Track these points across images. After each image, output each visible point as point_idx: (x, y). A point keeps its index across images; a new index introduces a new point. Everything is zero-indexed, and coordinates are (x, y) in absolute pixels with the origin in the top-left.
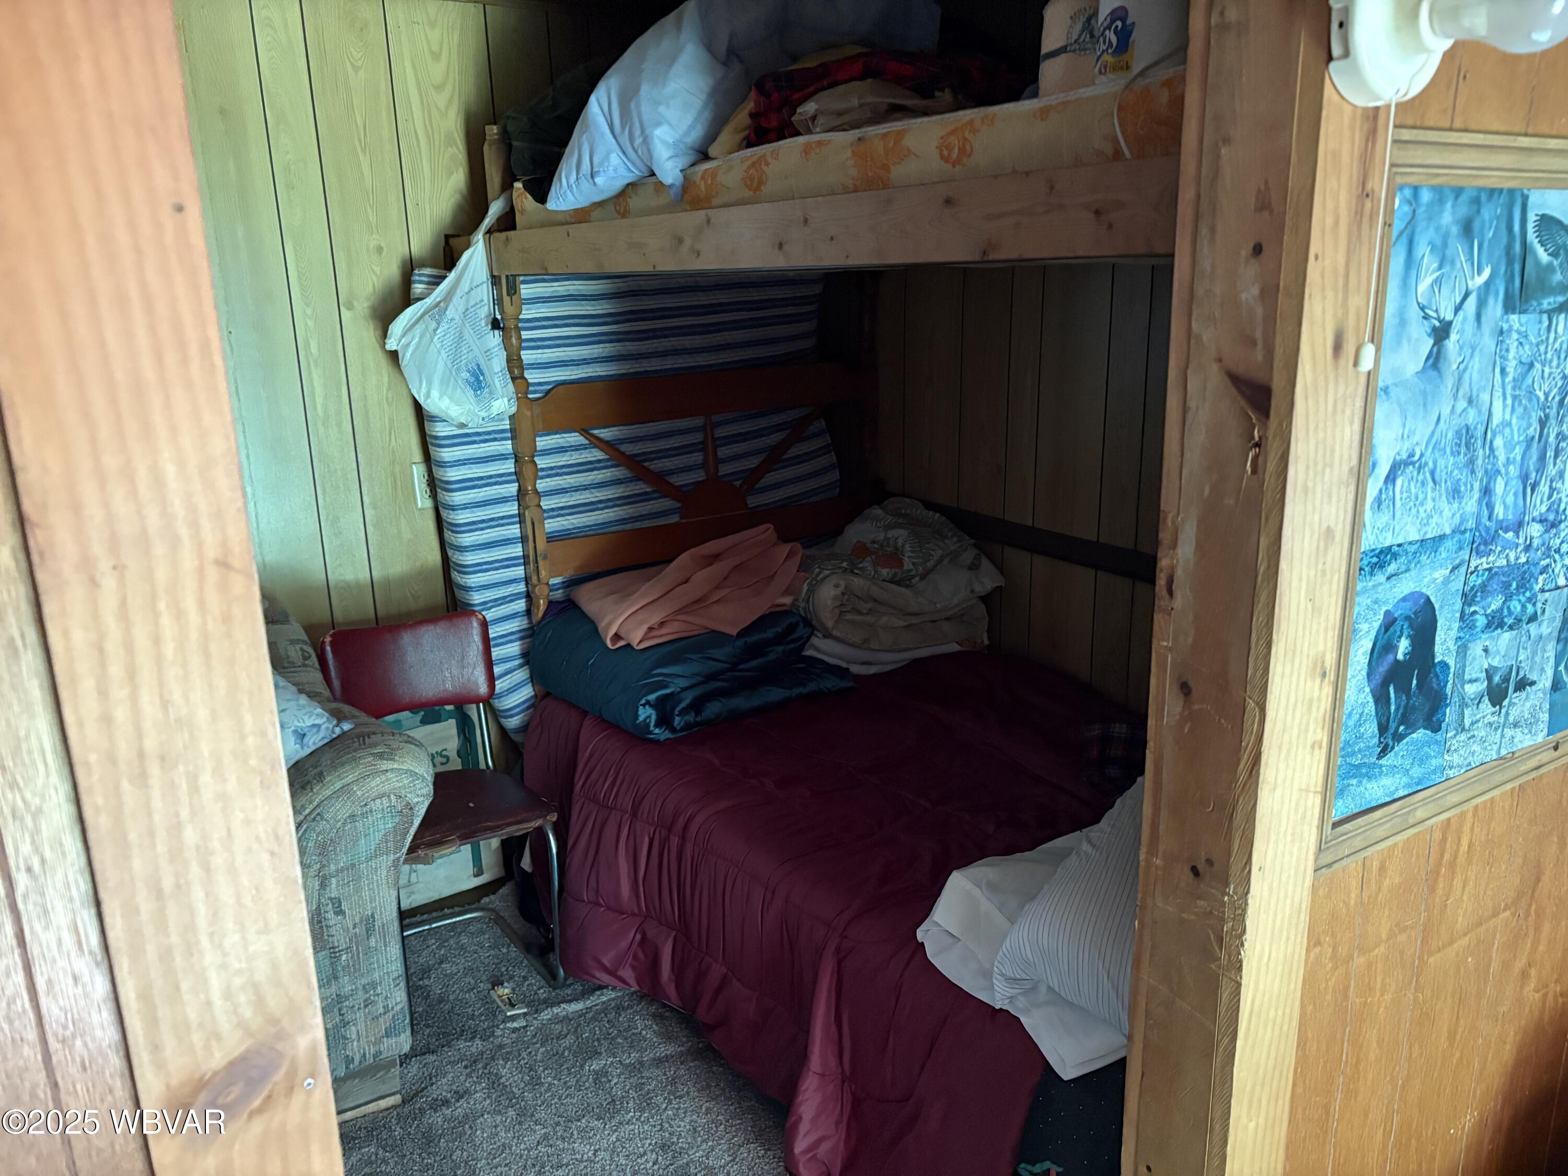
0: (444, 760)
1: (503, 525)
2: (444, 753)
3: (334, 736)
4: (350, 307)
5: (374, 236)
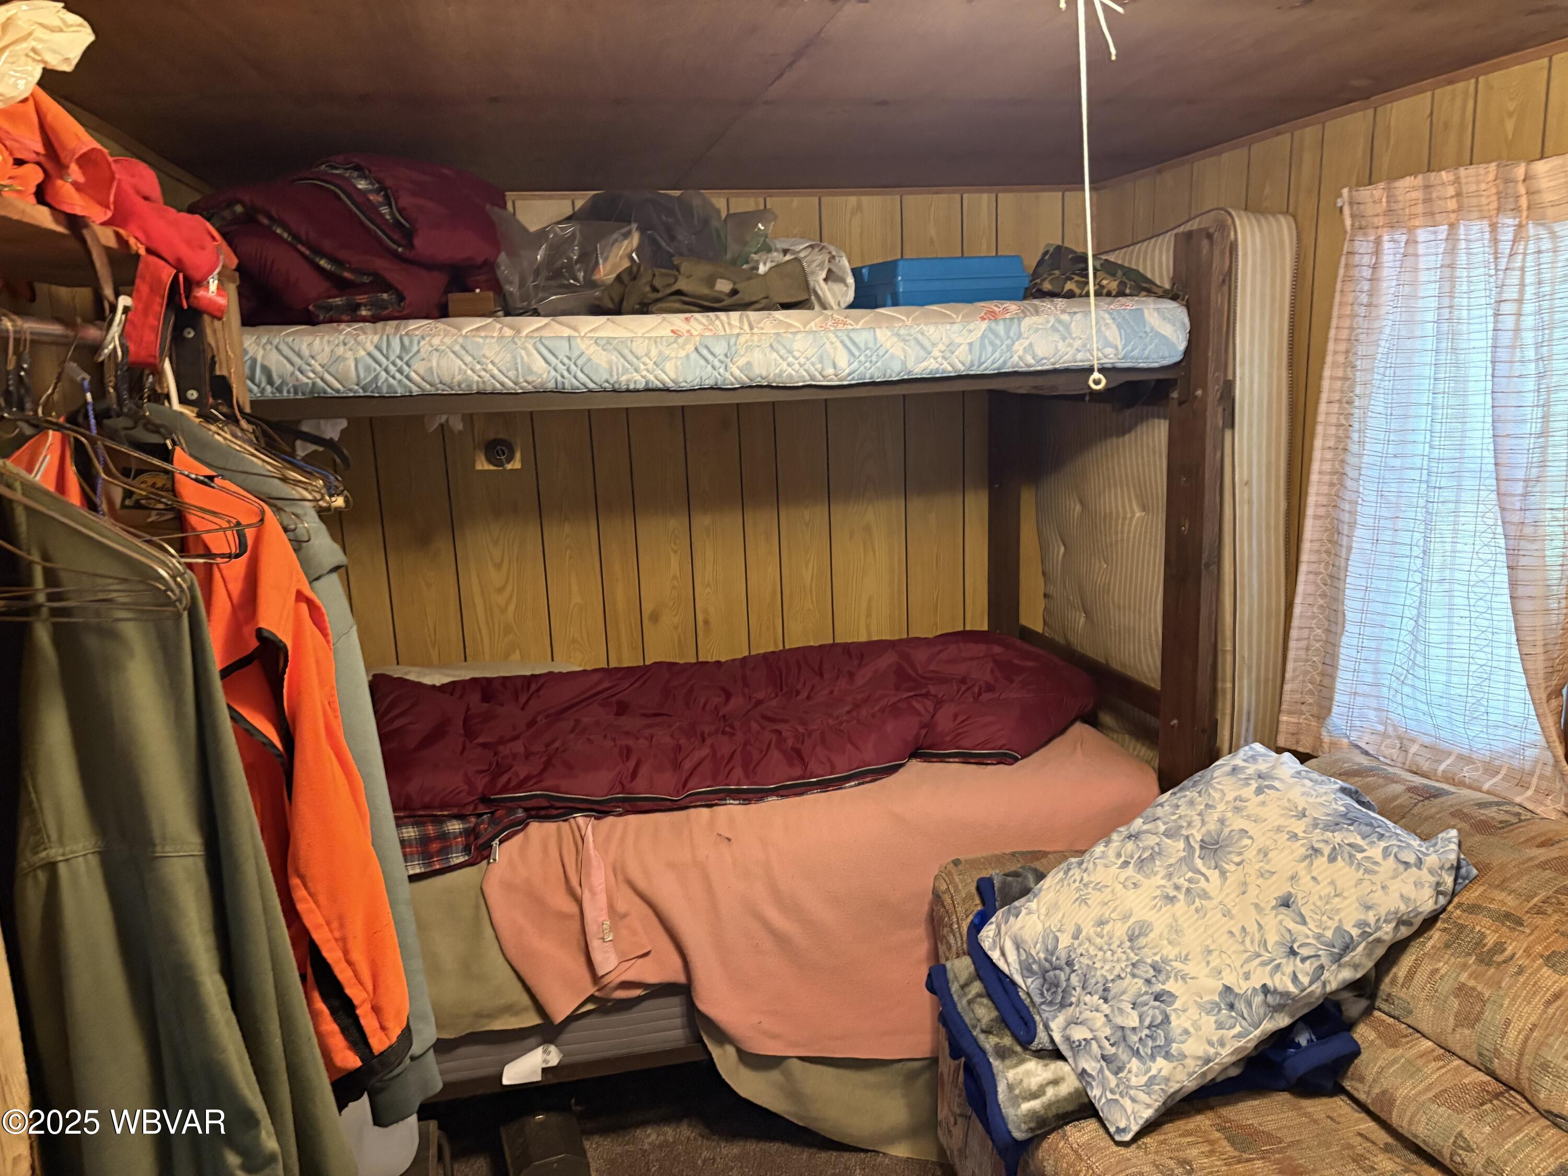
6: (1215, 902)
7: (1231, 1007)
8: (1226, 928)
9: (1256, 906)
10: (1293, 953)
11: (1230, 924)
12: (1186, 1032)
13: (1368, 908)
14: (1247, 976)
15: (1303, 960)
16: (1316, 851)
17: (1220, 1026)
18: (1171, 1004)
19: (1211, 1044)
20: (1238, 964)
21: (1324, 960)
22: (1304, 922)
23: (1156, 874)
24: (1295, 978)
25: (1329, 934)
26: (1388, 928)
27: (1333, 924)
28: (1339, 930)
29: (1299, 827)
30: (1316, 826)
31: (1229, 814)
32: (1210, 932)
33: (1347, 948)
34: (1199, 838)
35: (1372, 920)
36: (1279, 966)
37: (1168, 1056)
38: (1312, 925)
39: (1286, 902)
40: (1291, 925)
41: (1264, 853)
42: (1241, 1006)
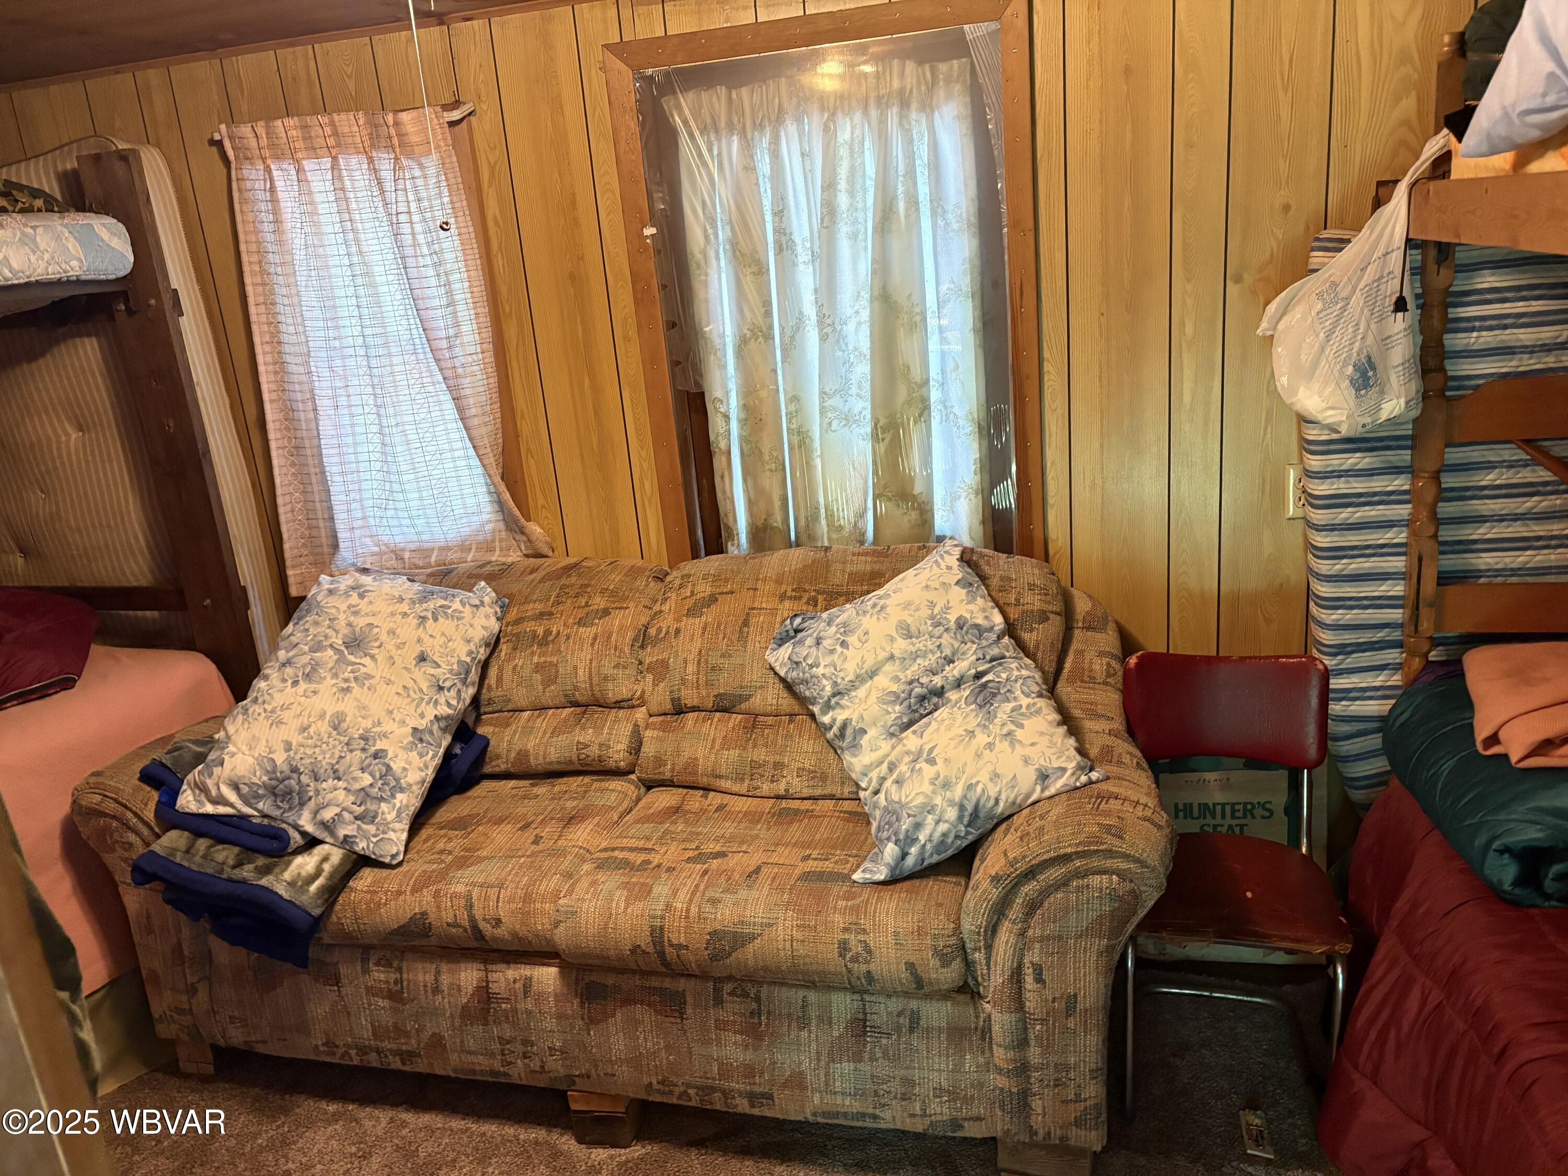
0: (1267, 814)
1: (1382, 555)
2: (1267, 806)
3: (1078, 784)
4: (1238, 280)
5: (1282, 192)
6: (378, 678)
7: (421, 740)
8: (393, 692)
9: (405, 668)
10: (441, 688)
11: (394, 689)
12: (405, 769)
13: (469, 641)
14: (422, 716)
15: (449, 690)
16: (424, 618)
17: (421, 755)
18: (386, 756)
19: (421, 770)
20: (412, 711)
21: (459, 685)
22: (439, 666)
23: (325, 678)
24: (449, 705)
25: (455, 667)
26: (482, 650)
27: (455, 660)
28: (459, 662)
29: (404, 607)
30: (414, 603)
31: (352, 618)
32: (384, 699)
33: (467, 673)
34: (340, 642)
35: (474, 648)
36: (436, 701)
37: (402, 790)
38: (443, 666)
39: (422, 658)
40: (432, 671)
41: (392, 632)
42: (427, 737)
